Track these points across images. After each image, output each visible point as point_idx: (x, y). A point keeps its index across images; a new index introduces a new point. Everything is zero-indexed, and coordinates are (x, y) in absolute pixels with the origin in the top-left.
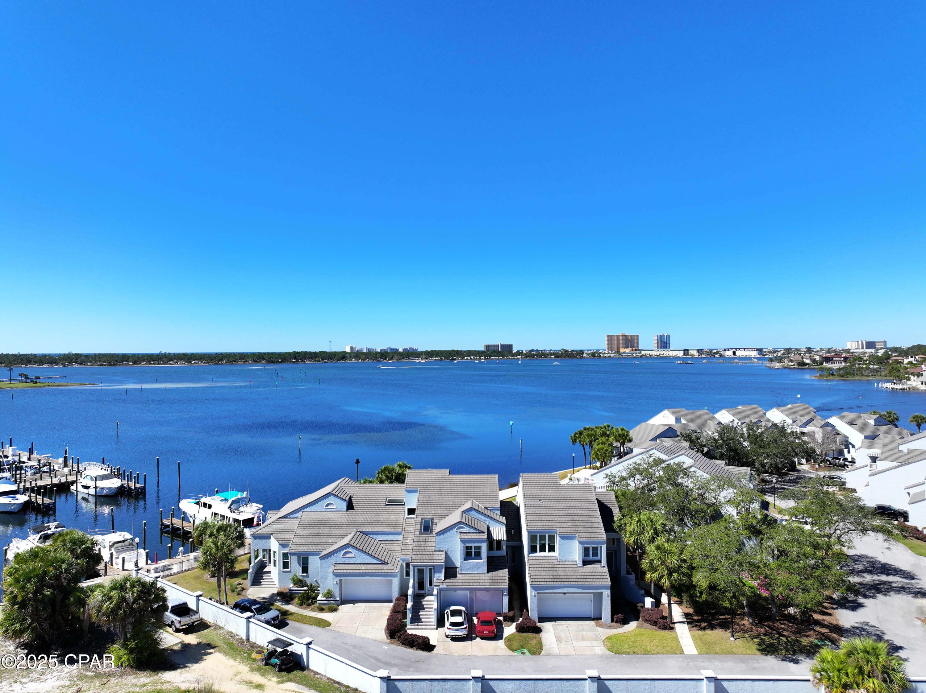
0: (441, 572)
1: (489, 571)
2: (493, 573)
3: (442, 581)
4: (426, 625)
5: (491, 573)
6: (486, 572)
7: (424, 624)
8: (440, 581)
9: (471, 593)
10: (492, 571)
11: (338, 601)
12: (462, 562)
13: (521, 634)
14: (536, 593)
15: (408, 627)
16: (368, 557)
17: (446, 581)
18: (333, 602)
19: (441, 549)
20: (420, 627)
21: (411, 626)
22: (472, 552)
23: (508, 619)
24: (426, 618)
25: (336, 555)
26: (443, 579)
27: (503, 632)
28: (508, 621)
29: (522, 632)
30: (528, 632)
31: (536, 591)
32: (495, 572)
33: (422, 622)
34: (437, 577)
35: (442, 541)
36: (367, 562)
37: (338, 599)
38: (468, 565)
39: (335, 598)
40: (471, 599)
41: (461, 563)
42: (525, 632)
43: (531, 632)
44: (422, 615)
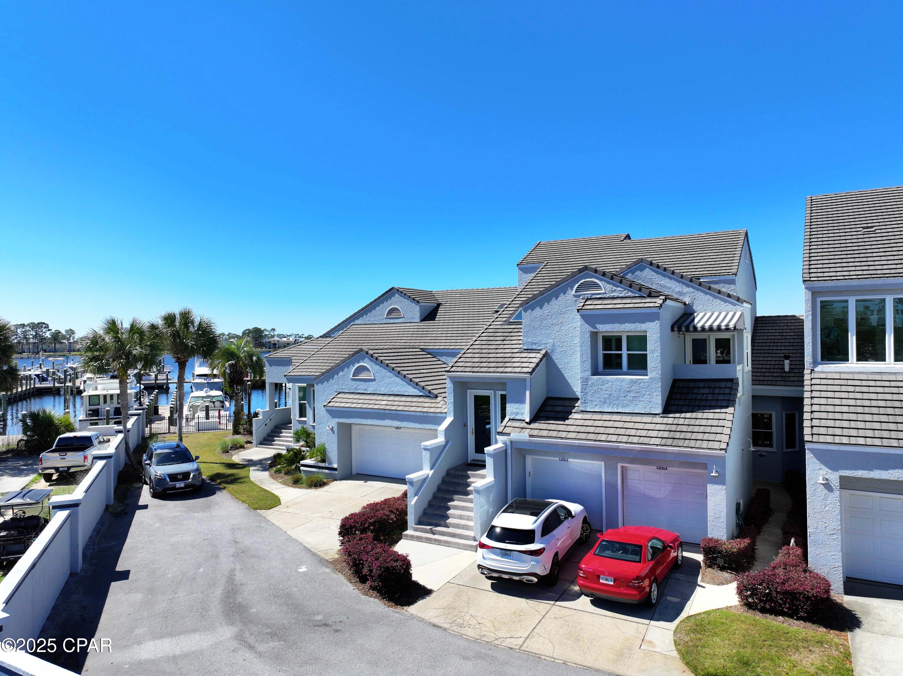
0: (523, 401)
1: (667, 409)
2: (683, 415)
3: (524, 425)
4: (454, 535)
5: (677, 415)
6: (659, 410)
7: (450, 530)
8: (518, 424)
9: (610, 469)
10: (681, 412)
11: (335, 469)
12: (587, 379)
13: (759, 617)
14: (834, 477)
15: (409, 532)
16: (398, 380)
17: (533, 426)
18: (327, 471)
19: (534, 347)
20: (436, 537)
21: (416, 530)
22: (620, 356)
23: (720, 561)
24: (461, 517)
25: (341, 373)
26: (528, 420)
27: (686, 598)
28: (722, 569)
29: (763, 611)
30: (791, 616)
31: (834, 468)
32: (688, 415)
33: (447, 526)
34: (512, 413)
35: (537, 324)
36: (396, 390)
37: (335, 466)
38: (604, 387)
39: (330, 463)
40: (611, 487)
41: (585, 381)
42: (775, 612)
43: (805, 619)
44: (456, 508)
